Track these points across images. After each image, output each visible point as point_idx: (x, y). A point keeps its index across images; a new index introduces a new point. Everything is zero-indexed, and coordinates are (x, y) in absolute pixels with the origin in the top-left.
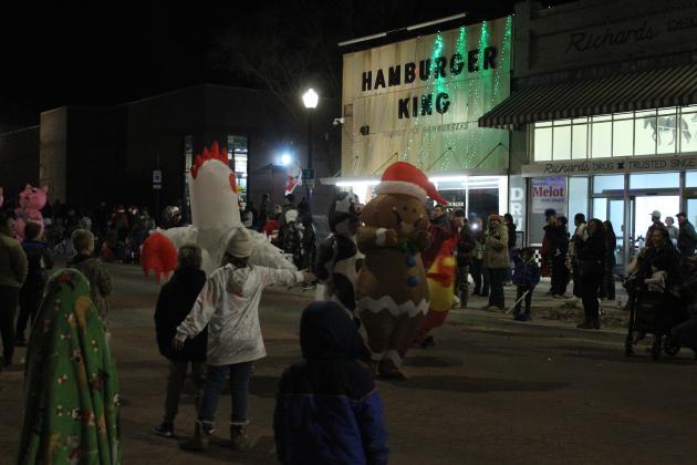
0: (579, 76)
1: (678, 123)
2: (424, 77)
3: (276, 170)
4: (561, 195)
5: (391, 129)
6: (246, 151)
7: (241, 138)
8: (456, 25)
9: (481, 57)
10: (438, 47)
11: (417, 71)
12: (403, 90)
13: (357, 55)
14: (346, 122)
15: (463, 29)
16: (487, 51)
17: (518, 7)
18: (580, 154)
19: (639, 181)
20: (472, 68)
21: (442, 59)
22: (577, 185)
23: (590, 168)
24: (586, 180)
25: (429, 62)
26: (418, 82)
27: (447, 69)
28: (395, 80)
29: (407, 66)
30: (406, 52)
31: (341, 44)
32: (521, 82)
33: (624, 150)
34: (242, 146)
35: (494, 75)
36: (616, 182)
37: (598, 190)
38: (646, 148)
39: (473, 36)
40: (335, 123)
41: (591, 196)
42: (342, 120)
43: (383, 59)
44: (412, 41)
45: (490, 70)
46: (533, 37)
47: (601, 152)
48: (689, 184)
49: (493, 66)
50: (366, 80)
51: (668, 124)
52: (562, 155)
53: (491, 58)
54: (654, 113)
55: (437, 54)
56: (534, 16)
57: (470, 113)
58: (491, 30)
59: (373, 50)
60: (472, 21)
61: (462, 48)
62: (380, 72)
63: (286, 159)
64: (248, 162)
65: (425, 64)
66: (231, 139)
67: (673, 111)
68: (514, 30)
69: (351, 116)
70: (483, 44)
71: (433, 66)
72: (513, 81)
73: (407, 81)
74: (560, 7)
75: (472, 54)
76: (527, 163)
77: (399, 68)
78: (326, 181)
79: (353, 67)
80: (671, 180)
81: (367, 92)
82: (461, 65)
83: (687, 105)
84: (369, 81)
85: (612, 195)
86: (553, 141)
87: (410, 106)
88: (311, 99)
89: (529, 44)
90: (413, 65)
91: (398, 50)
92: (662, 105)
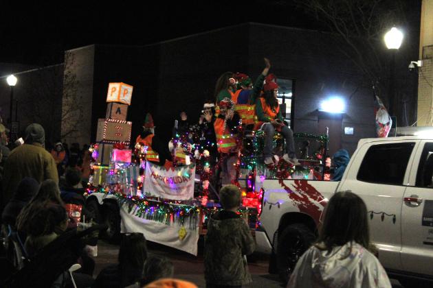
3: (322, 116)
6: (290, 95)
7: (284, 81)
14: (424, 65)
40: (411, 66)
42: (419, 63)
64: (293, 107)
69: (430, 58)
88: (394, 38)
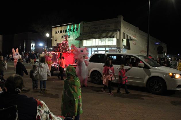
0: (90, 33)
1: (105, 41)
2: (66, 32)
3: (39, 46)
4: (87, 51)
5: (60, 40)
8: (71, 24)
9: (75, 30)
10: (68, 27)
11: (65, 31)
12: (62, 34)
13: (55, 28)
15: (72, 25)
16: (76, 29)
17: (81, 22)
18: (91, 45)
19: (99, 49)
20: (74, 31)
21: (69, 30)
22: (90, 50)
23: (92, 47)
24: (91, 49)
25: (67, 30)
26: (65, 33)
27: (70, 31)
28: (61, 32)
29: (63, 30)
30: (63, 28)
31: (52, 27)
32: (81, 34)
33: (97, 45)
34: (34, 42)
35: (77, 33)
36: (96, 49)
37: (93, 50)
38: (100, 44)
39: (74, 26)
41: (92, 51)
42: (52, 39)
43: (59, 29)
44: (64, 27)
45: (76, 32)
46: (83, 27)
47: (94, 45)
48: (106, 50)
49: (77, 31)
50: (56, 32)
51: (104, 41)
52: (88, 45)
53: (77, 30)
54: (101, 39)
55: (68, 29)
56: (83, 24)
57: (73, 38)
58: (77, 25)
59: (57, 28)
60: (74, 24)
61: (72, 28)
62: (59, 31)
63: (41, 45)
64: (35, 45)
65: (66, 30)
66: (32, 41)
67: (104, 39)
68: (80, 26)
69: (53, 38)
70: (75, 28)
71: (67, 31)
72: (80, 33)
73: (63, 33)
74: (88, 23)
75: (74, 29)
76: (82, 46)
77: (62, 31)
78: (50, 48)
79: (54, 30)
80: (104, 49)
81: (56, 34)
82: (72, 31)
83: (106, 38)
84: (57, 33)
85: (95, 51)
86: (86, 43)
87: (63, 37)
88: (48, 35)
89: (83, 28)
90: (64, 30)
91: (62, 28)
92: (103, 38)
